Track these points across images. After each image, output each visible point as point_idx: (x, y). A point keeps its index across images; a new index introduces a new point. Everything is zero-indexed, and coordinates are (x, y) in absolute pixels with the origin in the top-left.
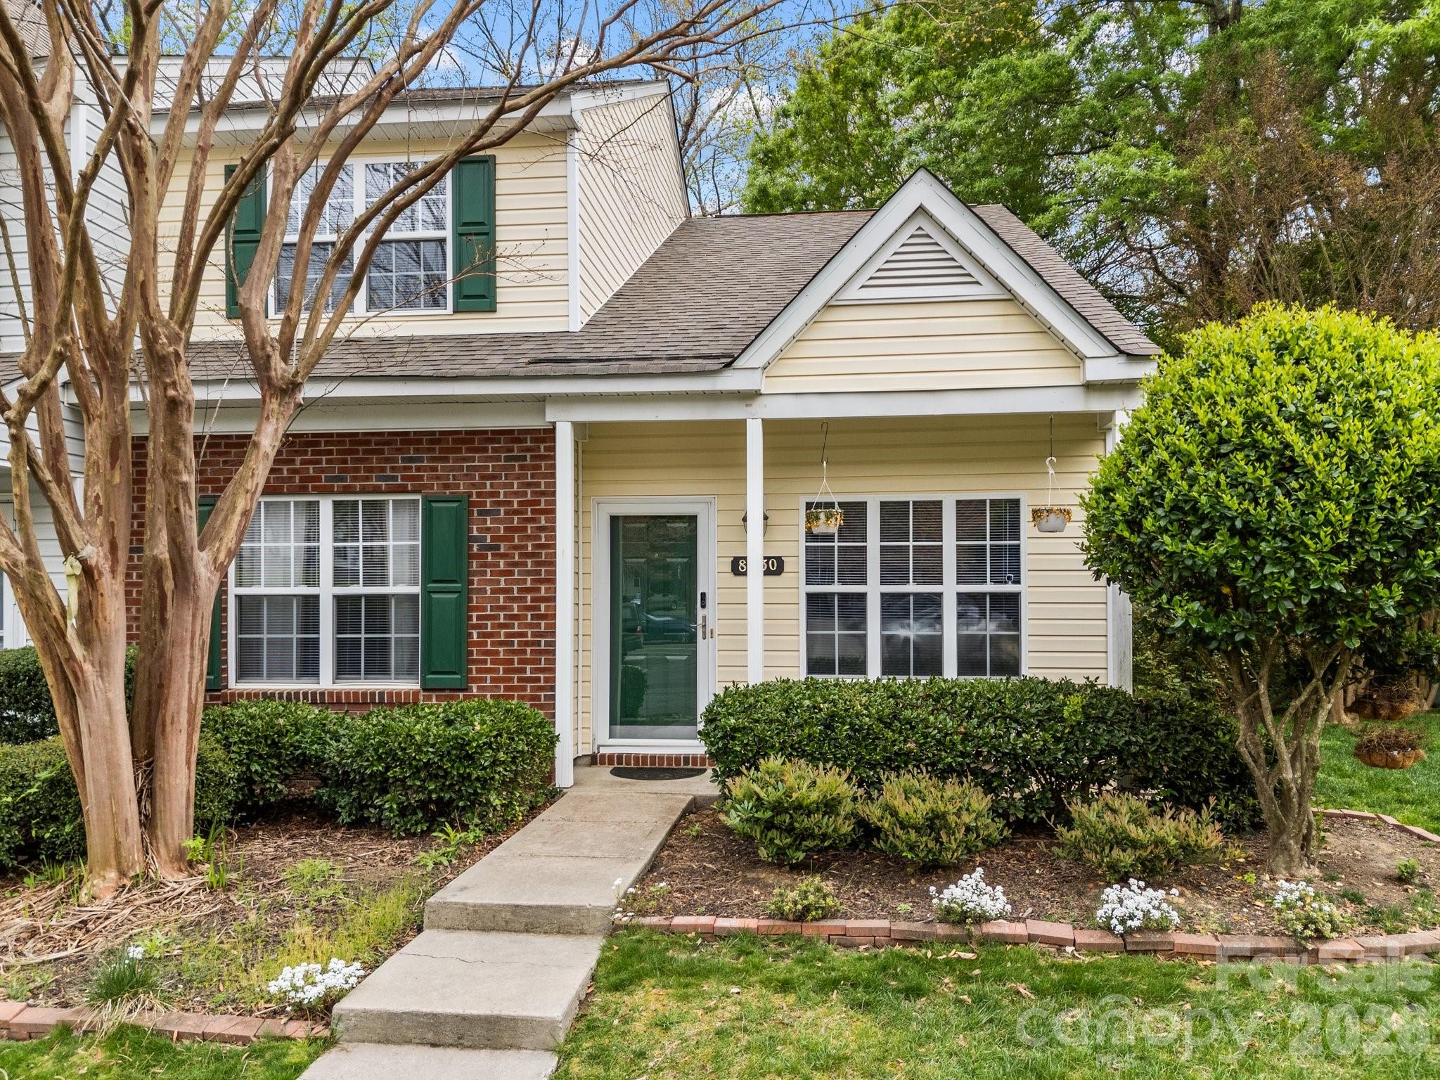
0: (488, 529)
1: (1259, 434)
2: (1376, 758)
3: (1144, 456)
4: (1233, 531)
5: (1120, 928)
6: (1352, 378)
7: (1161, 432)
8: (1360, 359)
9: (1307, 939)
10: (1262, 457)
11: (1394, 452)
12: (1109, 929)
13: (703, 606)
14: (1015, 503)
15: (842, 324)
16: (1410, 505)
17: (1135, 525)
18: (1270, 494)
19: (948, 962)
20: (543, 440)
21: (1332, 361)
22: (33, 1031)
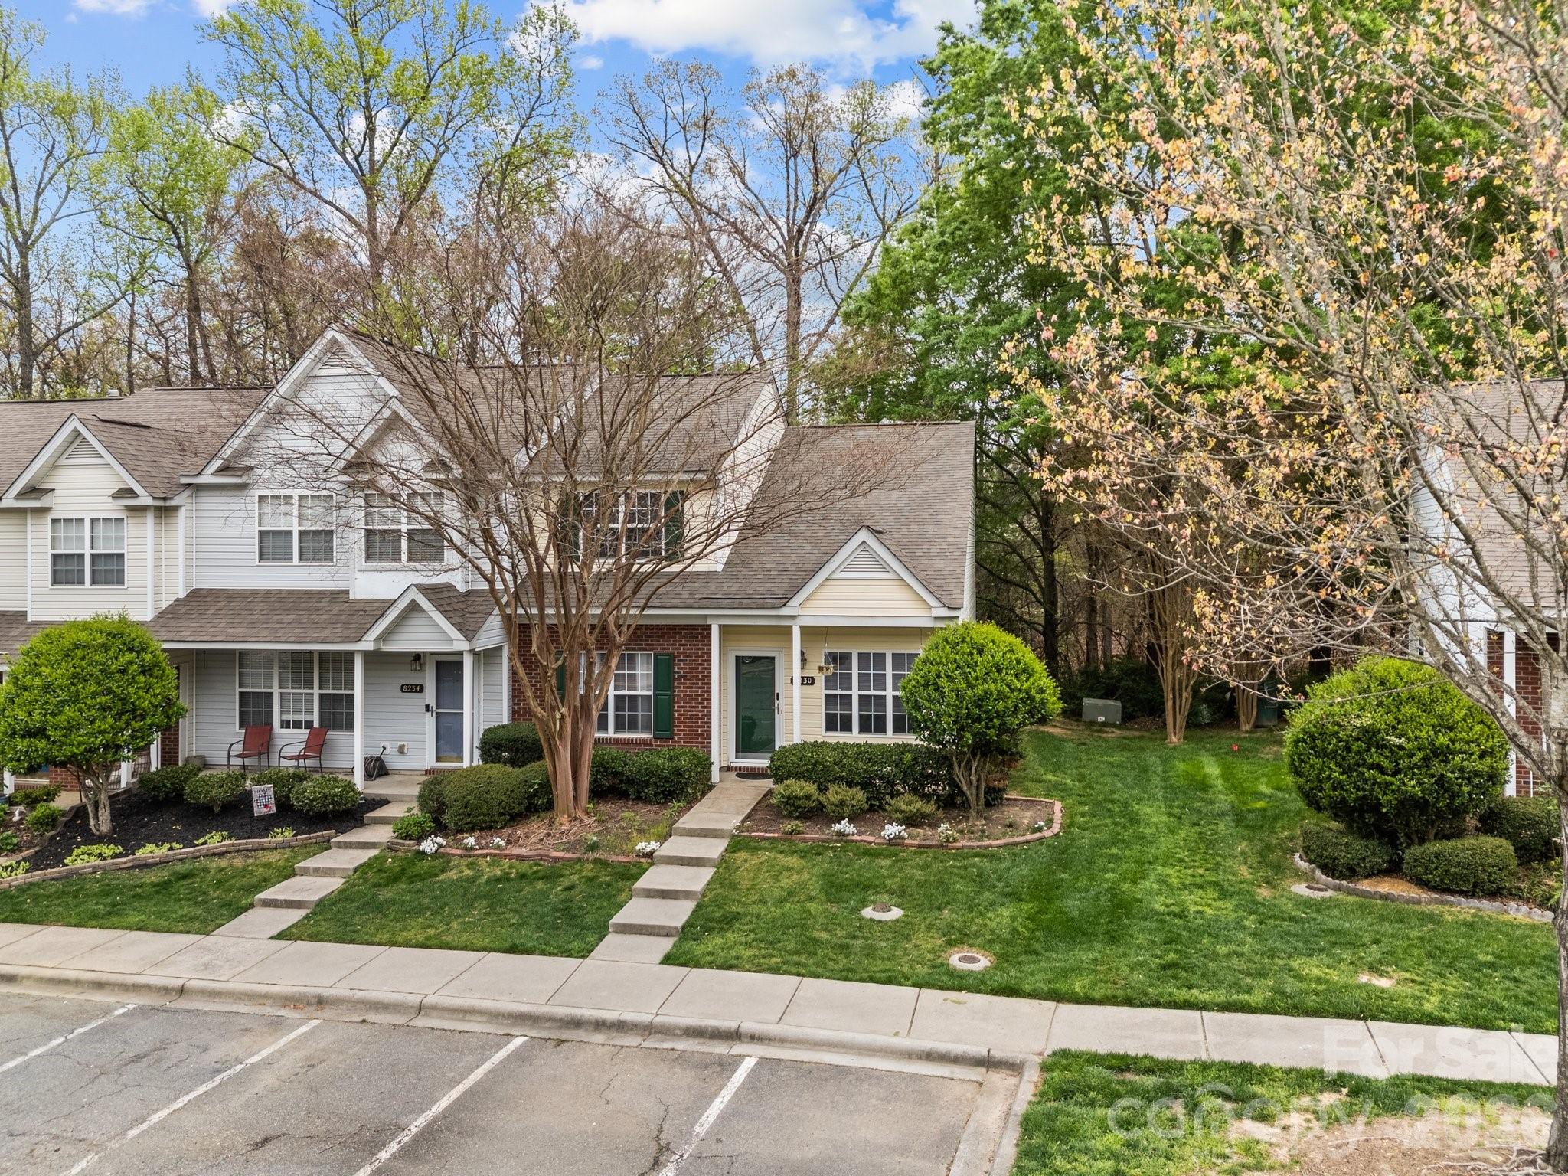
0: (682, 668)
5: (887, 838)
12: (884, 838)
13: (778, 699)
15: (833, 587)
19: (833, 848)
20: (706, 631)
22: (569, 860)
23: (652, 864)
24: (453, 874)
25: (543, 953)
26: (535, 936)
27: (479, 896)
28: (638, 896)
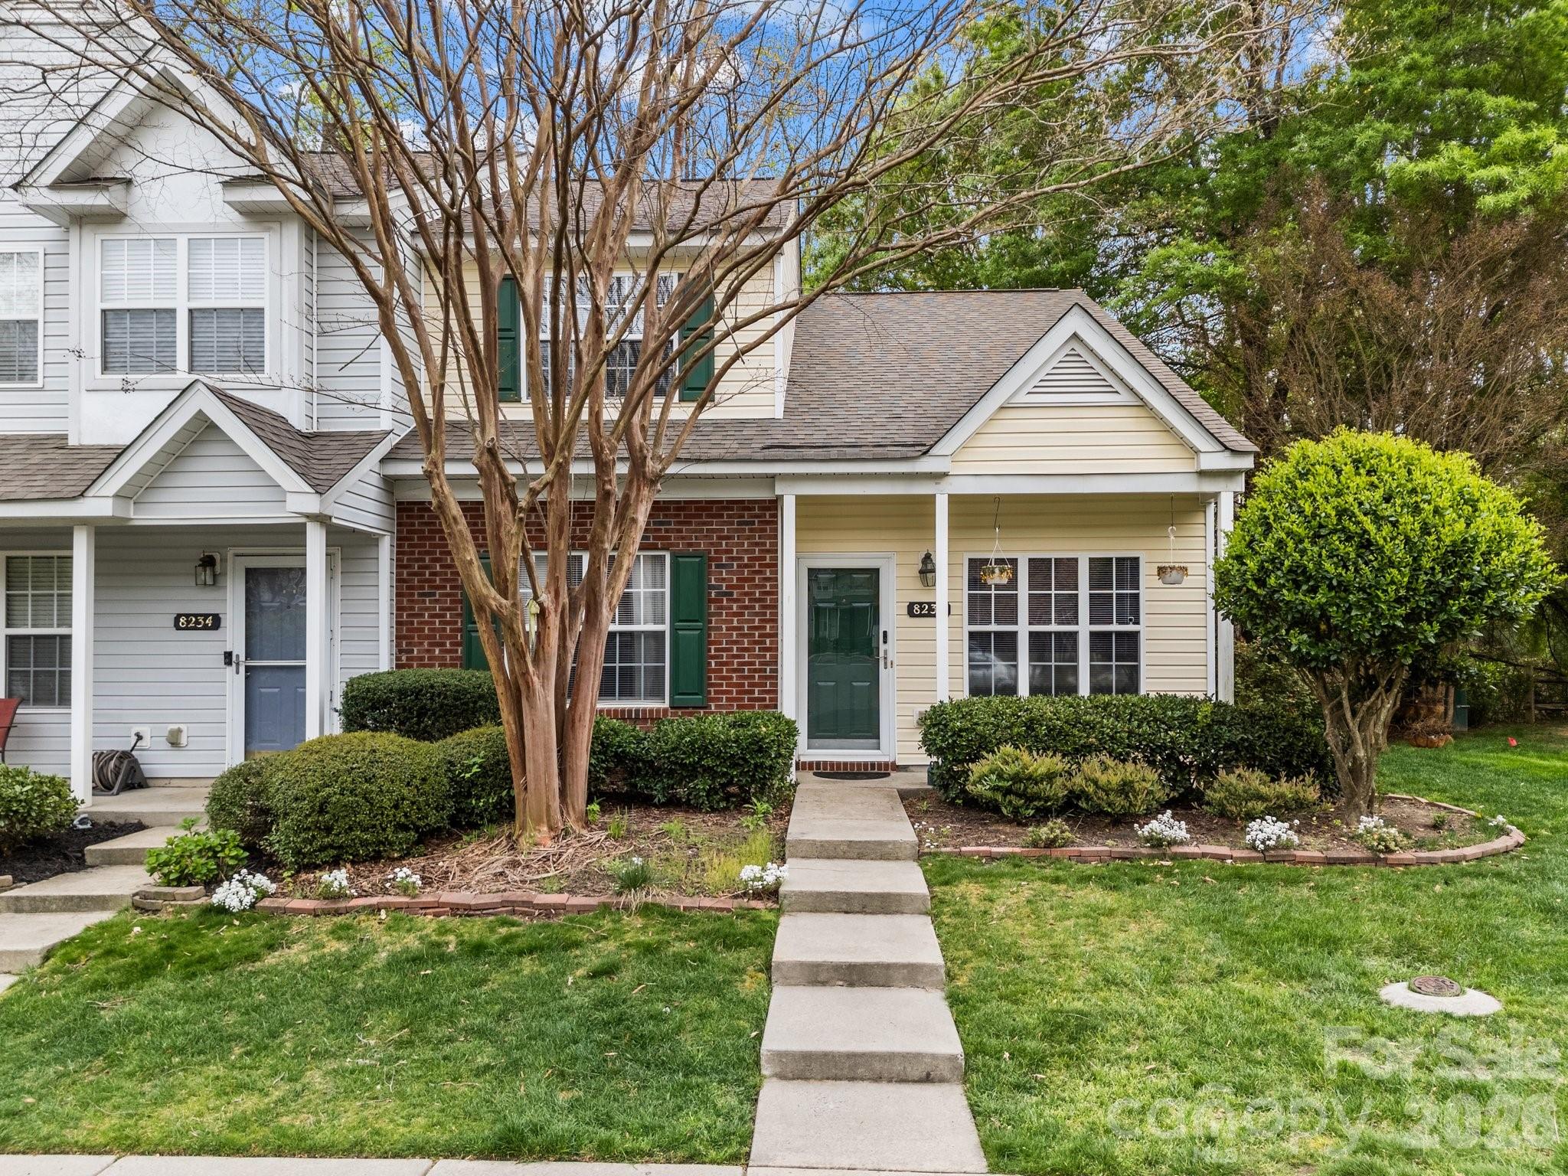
0: (724, 580)
1: (1346, 523)
2: (1421, 741)
3: (1265, 535)
4: (1331, 587)
5: (1262, 847)
6: (1405, 486)
7: (1277, 518)
8: (1409, 472)
9: (1381, 851)
10: (1349, 539)
11: (1433, 537)
12: (1254, 848)
13: (885, 642)
14: (1135, 561)
15: (1013, 421)
16: (1444, 572)
17: (1261, 582)
18: (1355, 564)
19: (1155, 867)
20: (768, 509)
21: (1393, 474)
22: (581, 910)
23: (780, 912)
24: (298, 954)
25: (606, 1152)
26: (563, 1097)
27: (374, 1000)
28: (788, 982)
